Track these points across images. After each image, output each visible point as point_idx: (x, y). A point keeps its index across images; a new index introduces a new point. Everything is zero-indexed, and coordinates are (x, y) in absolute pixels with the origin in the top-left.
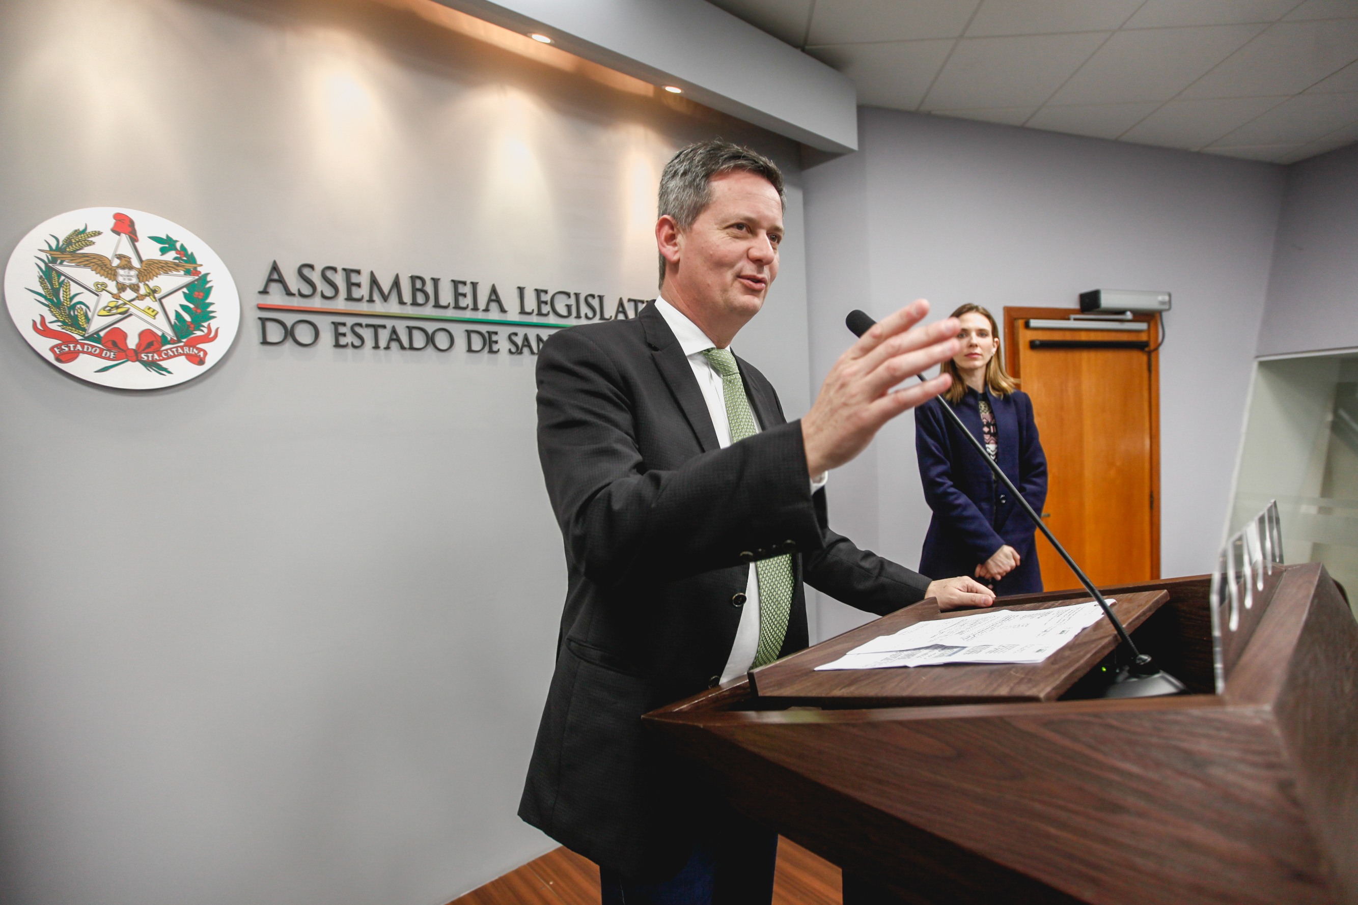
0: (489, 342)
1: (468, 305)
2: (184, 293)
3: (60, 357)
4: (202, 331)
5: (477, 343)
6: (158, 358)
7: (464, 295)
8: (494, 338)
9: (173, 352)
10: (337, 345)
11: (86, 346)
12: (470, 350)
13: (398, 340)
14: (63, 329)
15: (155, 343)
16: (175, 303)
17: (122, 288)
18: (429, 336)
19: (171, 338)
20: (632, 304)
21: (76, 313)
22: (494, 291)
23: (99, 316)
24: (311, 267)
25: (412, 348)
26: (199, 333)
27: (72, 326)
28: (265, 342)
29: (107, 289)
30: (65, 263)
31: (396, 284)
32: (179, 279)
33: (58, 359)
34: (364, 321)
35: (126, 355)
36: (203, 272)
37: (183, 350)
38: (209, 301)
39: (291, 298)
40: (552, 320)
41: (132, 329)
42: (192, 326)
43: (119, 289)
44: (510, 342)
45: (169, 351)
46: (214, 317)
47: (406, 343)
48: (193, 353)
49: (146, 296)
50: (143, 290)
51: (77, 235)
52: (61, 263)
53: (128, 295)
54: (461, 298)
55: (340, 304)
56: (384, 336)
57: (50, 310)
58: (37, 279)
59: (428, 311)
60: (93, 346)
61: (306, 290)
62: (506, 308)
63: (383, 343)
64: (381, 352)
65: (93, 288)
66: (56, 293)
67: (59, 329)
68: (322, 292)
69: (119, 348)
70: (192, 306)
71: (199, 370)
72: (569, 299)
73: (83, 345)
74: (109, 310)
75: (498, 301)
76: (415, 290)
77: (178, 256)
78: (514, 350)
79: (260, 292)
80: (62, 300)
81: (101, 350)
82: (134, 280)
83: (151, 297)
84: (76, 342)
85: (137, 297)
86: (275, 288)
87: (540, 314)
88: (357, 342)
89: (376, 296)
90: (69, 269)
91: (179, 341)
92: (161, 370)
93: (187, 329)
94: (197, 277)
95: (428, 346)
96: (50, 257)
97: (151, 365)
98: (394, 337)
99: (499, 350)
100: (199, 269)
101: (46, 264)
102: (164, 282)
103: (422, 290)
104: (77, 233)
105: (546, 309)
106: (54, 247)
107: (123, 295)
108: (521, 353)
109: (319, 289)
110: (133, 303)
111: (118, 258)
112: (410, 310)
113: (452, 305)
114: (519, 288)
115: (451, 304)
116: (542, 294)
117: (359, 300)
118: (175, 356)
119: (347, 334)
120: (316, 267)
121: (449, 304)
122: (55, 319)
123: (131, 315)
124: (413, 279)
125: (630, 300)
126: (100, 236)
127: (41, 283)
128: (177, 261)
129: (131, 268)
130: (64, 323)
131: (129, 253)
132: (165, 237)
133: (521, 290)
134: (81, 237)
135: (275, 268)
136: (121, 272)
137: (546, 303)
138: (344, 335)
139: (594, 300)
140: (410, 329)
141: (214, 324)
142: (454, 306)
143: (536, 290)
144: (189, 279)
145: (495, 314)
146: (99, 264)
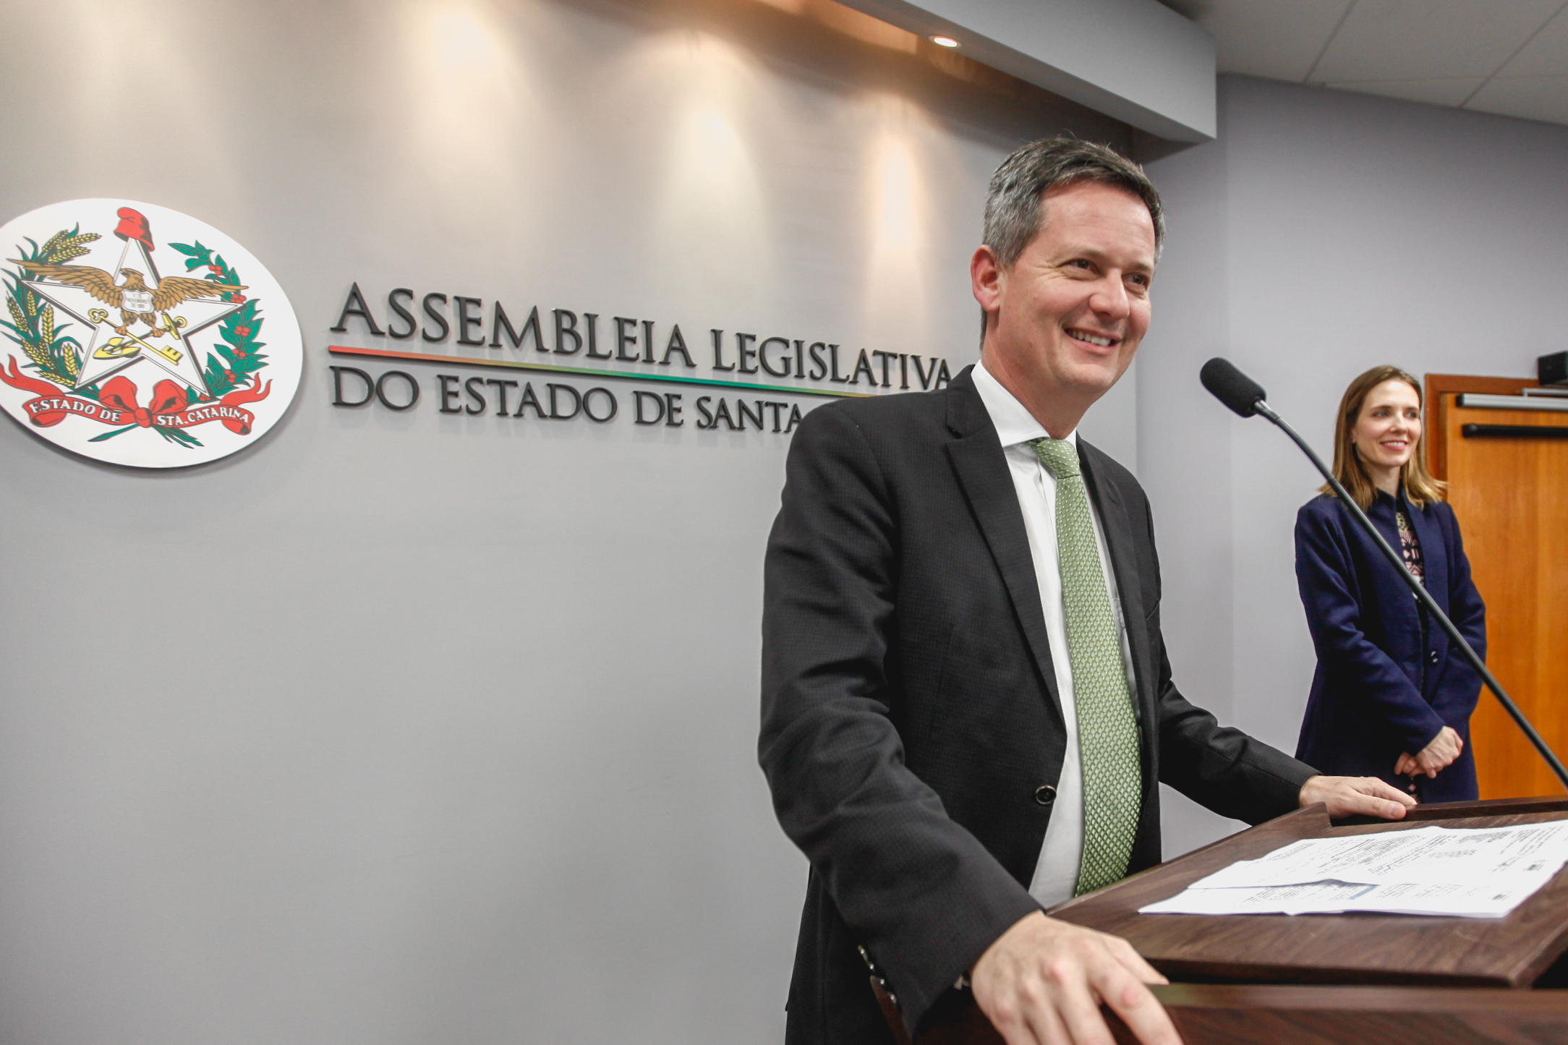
0: (668, 410)
1: (638, 354)
2: (220, 326)
3: (37, 418)
4: (248, 384)
5: (650, 411)
6: (182, 423)
7: (633, 340)
8: (676, 404)
9: (204, 414)
10: (446, 409)
11: (76, 403)
12: (640, 421)
13: (535, 404)
14: (42, 376)
15: (178, 401)
16: (208, 342)
17: (129, 318)
18: (580, 399)
19: (201, 394)
20: (880, 358)
21: (62, 354)
22: (676, 334)
23: (95, 358)
24: (409, 294)
25: (555, 416)
26: (242, 387)
27: (56, 372)
28: (339, 403)
29: (107, 319)
30: (46, 280)
31: (533, 321)
32: (214, 307)
33: (35, 421)
34: (486, 375)
35: (135, 417)
36: (249, 299)
37: (219, 412)
38: (256, 340)
39: (379, 339)
40: (761, 379)
41: (144, 380)
42: (232, 376)
43: (125, 320)
44: (700, 412)
45: (198, 413)
46: (265, 364)
47: (546, 410)
48: (234, 416)
49: (165, 330)
50: (160, 323)
51: (64, 239)
52: (40, 280)
53: (139, 328)
54: (628, 344)
55: (450, 349)
56: (514, 397)
57: (24, 349)
58: (6, 303)
59: (580, 362)
60: (86, 403)
61: (401, 327)
62: (694, 360)
63: (512, 408)
64: (510, 421)
65: (87, 318)
66: (32, 323)
67: (37, 376)
68: (424, 330)
69: (125, 407)
70: (232, 347)
71: (242, 441)
72: (787, 350)
73: (71, 401)
74: (111, 351)
75: (683, 350)
76: (560, 331)
77: (214, 273)
78: (704, 422)
79: (333, 329)
80: (42, 335)
81: (99, 409)
82: (148, 308)
83: (173, 332)
84: (62, 396)
85: (152, 332)
86: (354, 323)
87: (744, 370)
88: (475, 406)
89: (504, 339)
90: (50, 289)
91: (213, 398)
92: (186, 440)
93: (225, 380)
94: (240, 305)
95: (579, 413)
96: (24, 271)
97: (172, 432)
98: (530, 399)
99: (682, 421)
100: (243, 293)
101: (18, 281)
102: (194, 311)
103: (571, 332)
104: (64, 235)
105: (752, 363)
106: (30, 256)
107: (130, 328)
108: (715, 427)
109: (420, 326)
110: (144, 340)
111: (124, 274)
112: (552, 361)
113: (615, 354)
114: (714, 331)
115: (613, 353)
116: (748, 342)
117: (478, 344)
118: (207, 420)
119: (460, 393)
120: (415, 293)
121: (611, 352)
122: (32, 362)
123: (142, 358)
124: (559, 314)
125: (876, 353)
126: (98, 240)
127: (11, 309)
128: (211, 281)
129: (143, 289)
130: (44, 367)
131: (142, 266)
132: (193, 245)
133: (717, 334)
134: (70, 242)
135: (355, 294)
136: (127, 294)
137: (753, 354)
138: (456, 394)
139: (824, 352)
140: (553, 388)
141: (264, 374)
142: (617, 355)
143: (739, 335)
144: (228, 307)
145: (677, 369)
146: (97, 282)
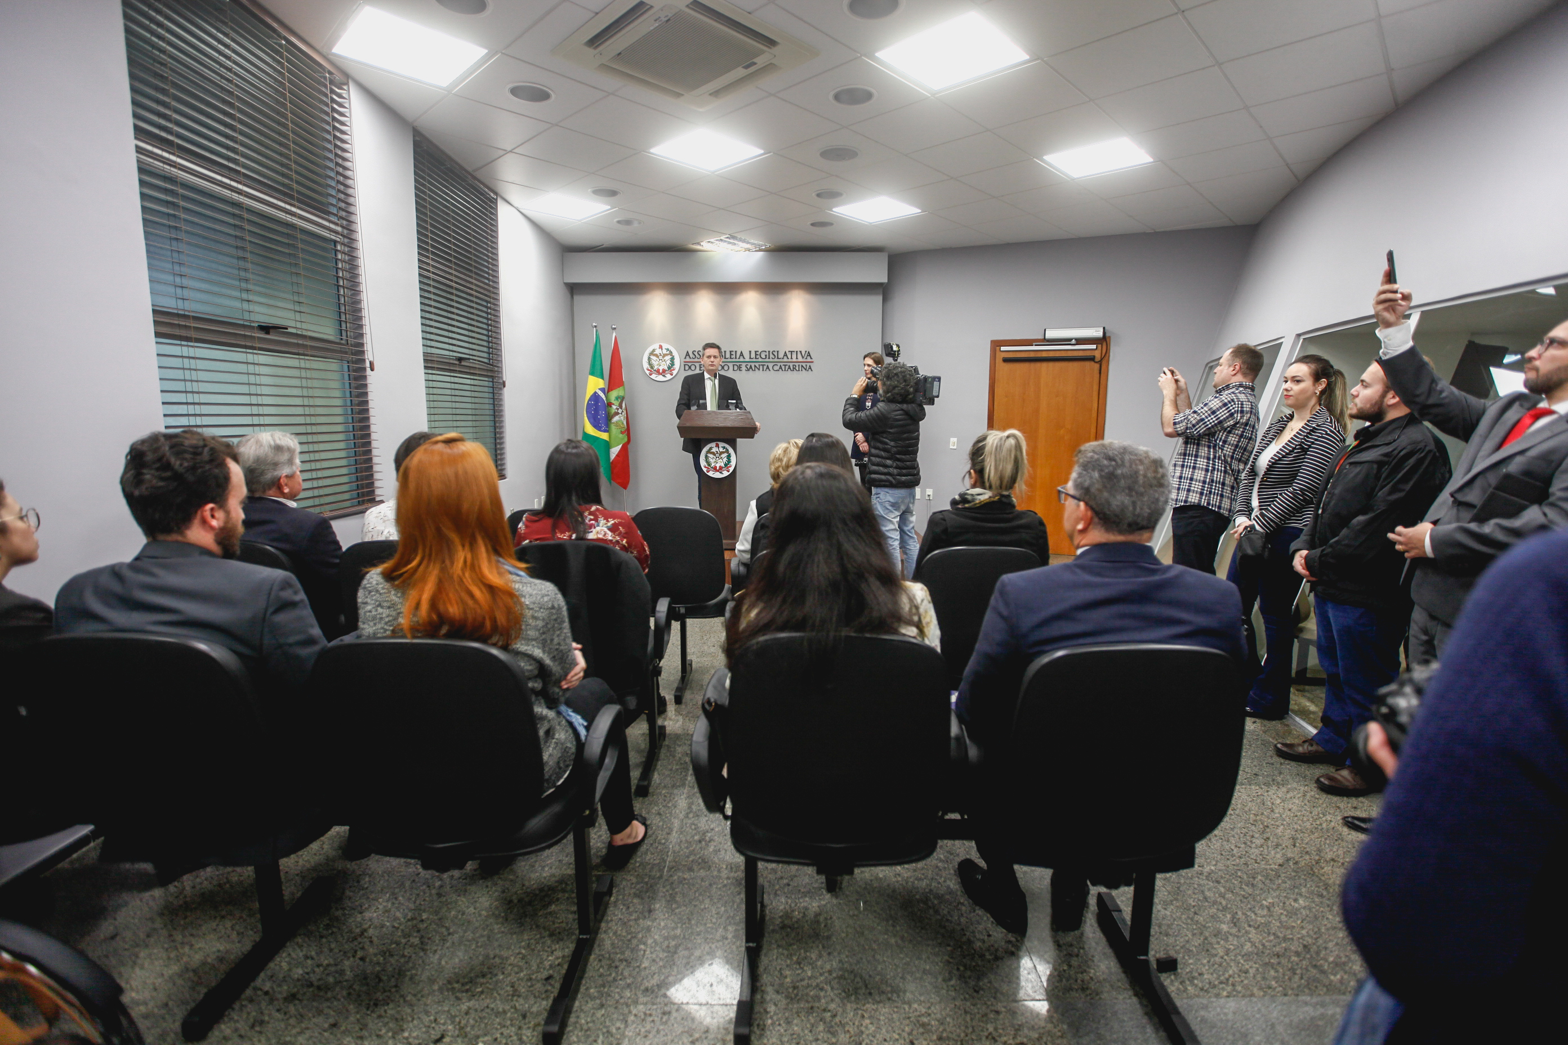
0: (739, 368)
5: (736, 368)
8: (741, 367)
16: (669, 362)
19: (667, 370)
22: (742, 353)
36: (674, 355)
40: (760, 360)
41: (661, 369)
44: (746, 368)
71: (671, 377)
72: (766, 353)
75: (743, 356)
79: (684, 358)
87: (756, 359)
91: (669, 371)
99: (742, 370)
108: (749, 370)
116: (757, 352)
125: (789, 352)
133: (750, 352)
134: (654, 350)
135: (688, 353)
137: (758, 355)
139: (774, 353)
145: (742, 359)
146: (656, 356)
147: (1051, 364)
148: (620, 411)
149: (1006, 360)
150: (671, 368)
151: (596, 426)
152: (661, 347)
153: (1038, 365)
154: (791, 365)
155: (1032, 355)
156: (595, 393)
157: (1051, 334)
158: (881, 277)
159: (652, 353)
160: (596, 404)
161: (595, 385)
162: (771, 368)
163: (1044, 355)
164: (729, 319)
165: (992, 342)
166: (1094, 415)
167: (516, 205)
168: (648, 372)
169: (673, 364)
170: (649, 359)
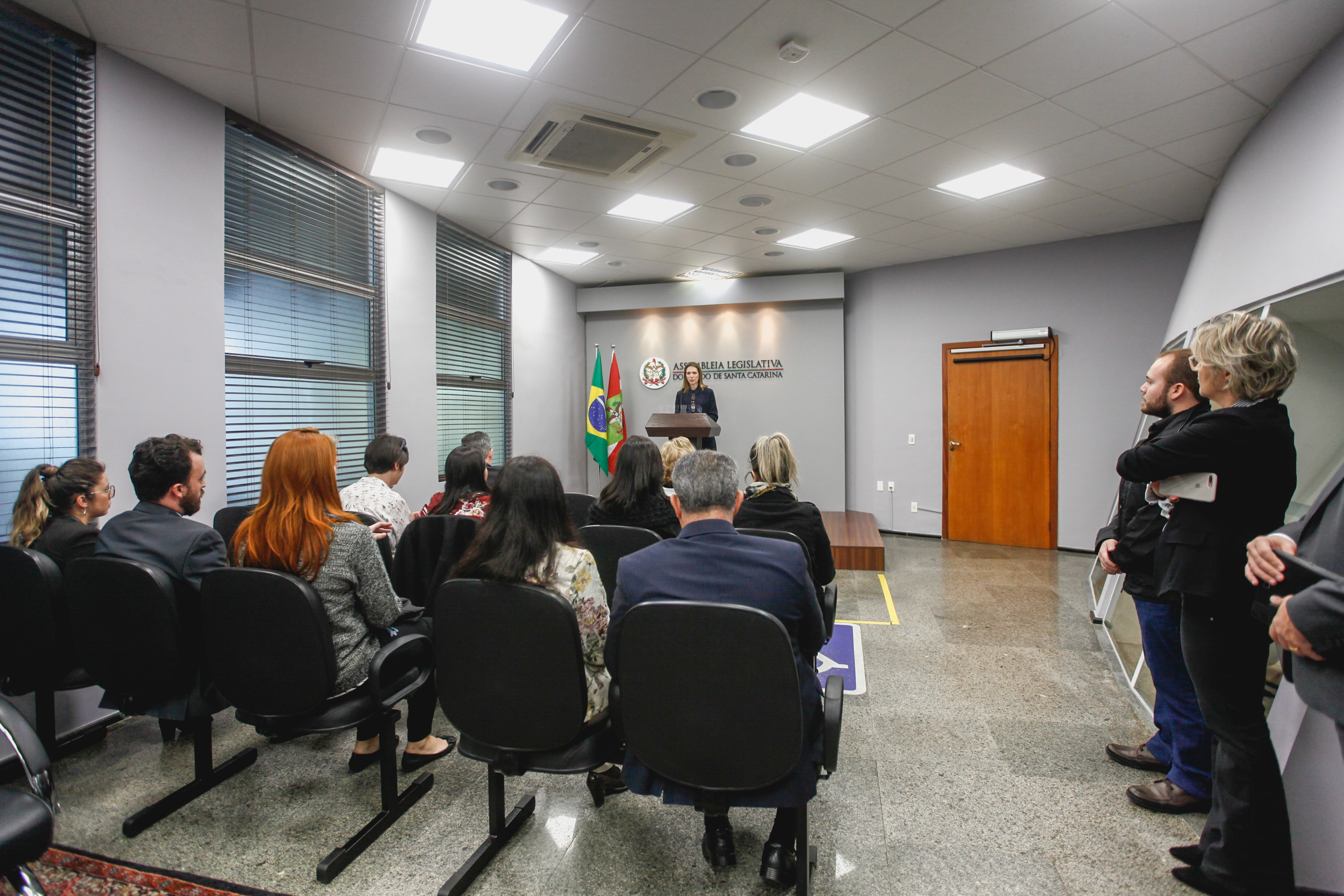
0: (719, 376)
5: (716, 376)
7: (714, 365)
12: (714, 378)
16: (661, 373)
20: (762, 362)
22: (721, 363)
40: (737, 369)
41: (654, 378)
72: (742, 363)
75: (722, 366)
77: (661, 365)
87: (733, 368)
99: (722, 378)
115: (711, 368)
133: (728, 362)
134: (648, 364)
135: (676, 364)
137: (735, 365)
139: (750, 362)
143: (732, 362)
145: (721, 369)
146: (651, 368)
147: (1001, 364)
148: (617, 414)
149: (957, 362)
150: (662, 378)
151: (596, 427)
152: (654, 361)
153: (988, 365)
154: (764, 372)
155: (982, 356)
156: (596, 400)
157: (997, 336)
158: (839, 294)
159: (647, 366)
160: (596, 409)
161: (596, 393)
162: (746, 376)
163: (994, 355)
164: (710, 336)
165: (943, 345)
166: (1047, 410)
167: (529, 258)
168: (643, 382)
169: (664, 374)
170: (645, 371)
